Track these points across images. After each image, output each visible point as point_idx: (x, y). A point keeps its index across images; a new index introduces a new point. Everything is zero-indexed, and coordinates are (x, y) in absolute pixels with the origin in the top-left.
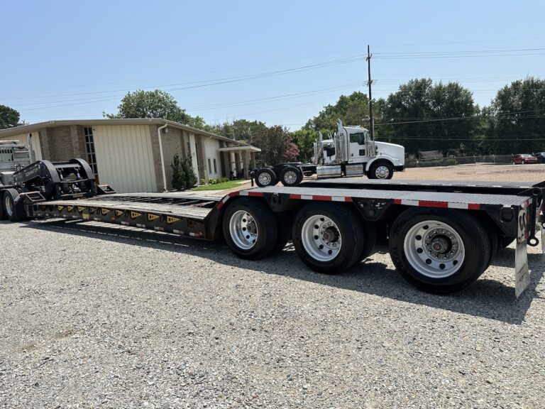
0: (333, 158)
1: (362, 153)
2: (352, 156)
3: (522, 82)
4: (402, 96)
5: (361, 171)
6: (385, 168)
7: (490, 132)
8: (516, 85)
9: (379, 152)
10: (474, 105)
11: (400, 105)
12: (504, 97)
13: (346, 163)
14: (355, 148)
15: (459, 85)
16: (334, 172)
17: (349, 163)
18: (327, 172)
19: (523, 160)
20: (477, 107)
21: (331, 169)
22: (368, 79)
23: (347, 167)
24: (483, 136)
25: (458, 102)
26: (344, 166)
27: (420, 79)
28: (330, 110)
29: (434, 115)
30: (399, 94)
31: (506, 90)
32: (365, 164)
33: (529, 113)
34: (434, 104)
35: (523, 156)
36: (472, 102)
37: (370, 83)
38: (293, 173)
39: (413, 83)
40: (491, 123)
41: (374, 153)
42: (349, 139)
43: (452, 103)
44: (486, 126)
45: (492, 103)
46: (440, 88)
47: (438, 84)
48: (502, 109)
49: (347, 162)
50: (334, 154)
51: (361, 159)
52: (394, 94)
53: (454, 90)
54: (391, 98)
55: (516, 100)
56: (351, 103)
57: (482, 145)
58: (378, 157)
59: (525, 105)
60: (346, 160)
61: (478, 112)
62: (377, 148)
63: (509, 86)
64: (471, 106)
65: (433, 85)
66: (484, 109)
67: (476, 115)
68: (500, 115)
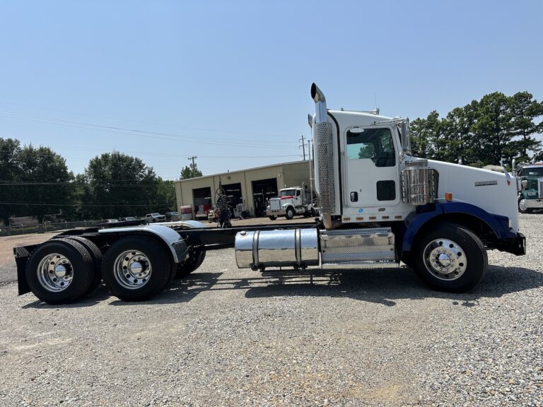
3: (110, 155)
7: (85, 198)
8: (105, 157)
10: (69, 171)
12: (96, 166)
15: (51, 150)
20: (72, 173)
24: (80, 202)
25: (51, 167)
29: (26, 178)
31: (97, 161)
33: (118, 183)
34: (24, 167)
36: (65, 168)
40: (86, 189)
43: (45, 167)
44: (82, 192)
45: (86, 171)
46: (30, 152)
47: (28, 146)
48: (95, 177)
53: (46, 155)
55: (107, 170)
57: (80, 210)
59: (115, 176)
61: (73, 178)
63: (100, 157)
64: (65, 172)
65: (22, 146)
66: (78, 176)
67: (71, 181)
68: (93, 183)
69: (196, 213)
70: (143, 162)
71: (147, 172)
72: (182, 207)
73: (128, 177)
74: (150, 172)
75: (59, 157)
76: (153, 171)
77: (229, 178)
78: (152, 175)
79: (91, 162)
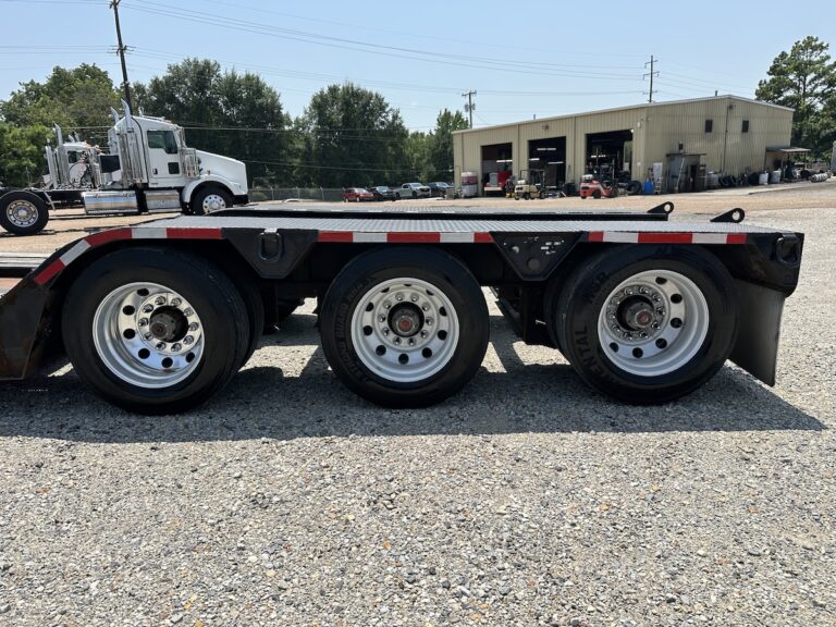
0: (117, 175)
1: (173, 168)
2: (156, 173)
3: (341, 87)
4: (174, 83)
5: (176, 202)
6: (219, 198)
7: (306, 155)
8: (333, 90)
9: (205, 170)
10: (284, 112)
11: (172, 99)
12: (320, 105)
13: (146, 187)
14: (159, 158)
15: (261, 79)
16: (122, 202)
17: (151, 186)
18: (107, 203)
19: (358, 196)
20: (287, 116)
21: (115, 196)
22: (117, 43)
23: (148, 194)
24: (298, 160)
25: (261, 105)
26: (141, 191)
27: (201, 60)
28: (34, 91)
29: (228, 121)
30: (168, 80)
31: (322, 95)
32: (180, 190)
33: (351, 133)
34: (225, 103)
35: (357, 190)
36: (279, 108)
37: (122, 50)
38: (27, 204)
39: (189, 64)
40: (307, 140)
41: (196, 171)
42: (146, 142)
43: (253, 104)
44: (301, 146)
45: (306, 113)
46: (232, 81)
47: (229, 72)
48: (319, 123)
49: (147, 184)
50: (119, 168)
51: (174, 181)
52: (161, 78)
53: (255, 86)
54: (156, 84)
55: (335, 112)
56: (79, 83)
57: (298, 173)
58: (204, 177)
59: (346, 120)
60: (145, 181)
61: (289, 124)
62: (199, 162)
63: (326, 91)
64: (279, 112)
65: (222, 73)
66: (297, 121)
67: (286, 128)
68: (317, 131)
69: (484, 185)
70: (385, 101)
71: (390, 118)
72: (463, 174)
73: (364, 123)
74: (395, 117)
75: (270, 90)
76: (400, 115)
77: (547, 127)
78: (398, 122)
79: (314, 99)
